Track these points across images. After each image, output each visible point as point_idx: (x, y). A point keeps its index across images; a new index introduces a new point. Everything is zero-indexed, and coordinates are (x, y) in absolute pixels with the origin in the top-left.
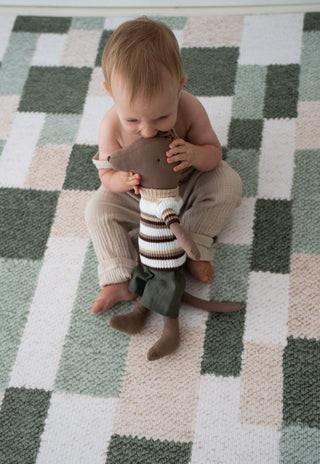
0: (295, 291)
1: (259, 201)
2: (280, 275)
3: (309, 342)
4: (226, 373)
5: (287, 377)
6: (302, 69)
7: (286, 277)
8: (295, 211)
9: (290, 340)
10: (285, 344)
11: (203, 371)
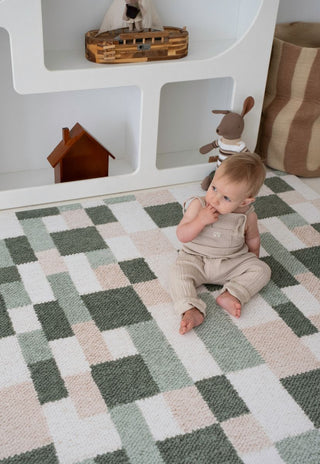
0: (82, 343)
1: (35, 306)
2: (69, 338)
3: (104, 364)
4: (59, 398)
5: (99, 386)
6: (28, 237)
7: (74, 337)
8: (62, 305)
9: (92, 367)
10: (91, 370)
11: (42, 403)
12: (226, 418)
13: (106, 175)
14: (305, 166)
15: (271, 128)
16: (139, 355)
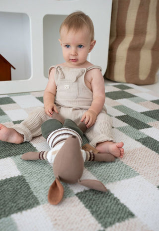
12: (111, 224)
13: (10, 79)
14: (138, 77)
15: (115, 55)
16: (22, 176)
